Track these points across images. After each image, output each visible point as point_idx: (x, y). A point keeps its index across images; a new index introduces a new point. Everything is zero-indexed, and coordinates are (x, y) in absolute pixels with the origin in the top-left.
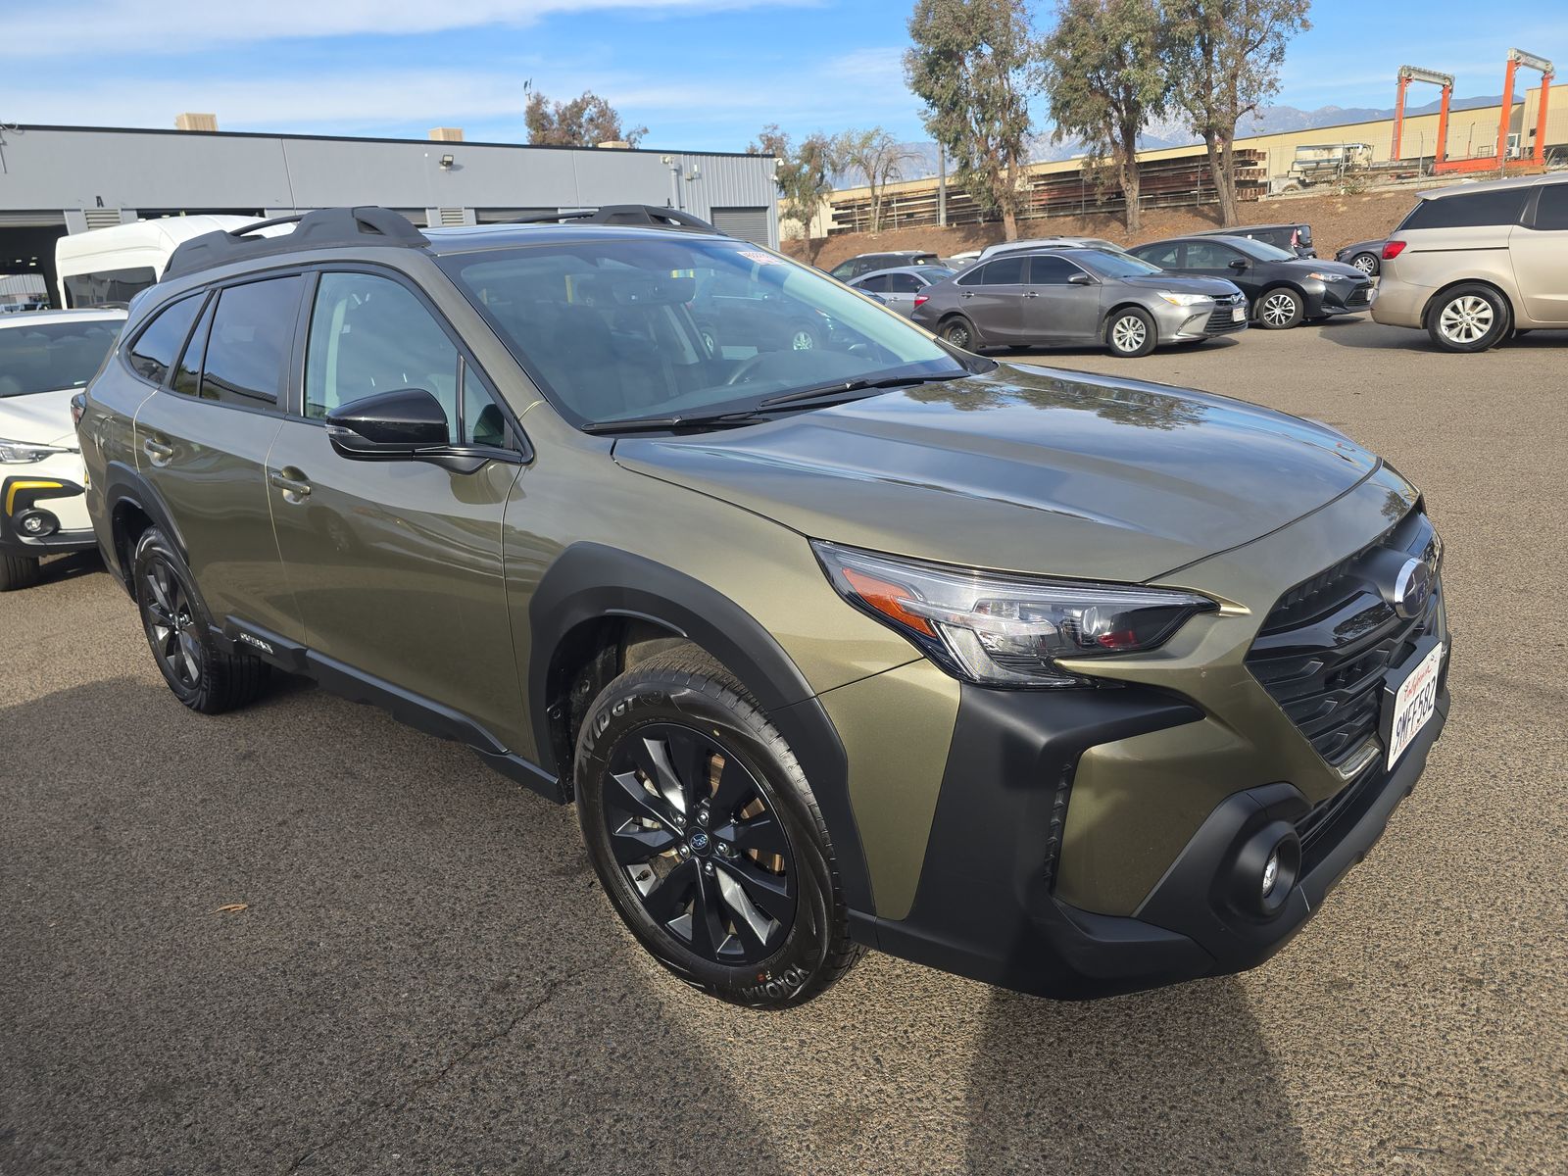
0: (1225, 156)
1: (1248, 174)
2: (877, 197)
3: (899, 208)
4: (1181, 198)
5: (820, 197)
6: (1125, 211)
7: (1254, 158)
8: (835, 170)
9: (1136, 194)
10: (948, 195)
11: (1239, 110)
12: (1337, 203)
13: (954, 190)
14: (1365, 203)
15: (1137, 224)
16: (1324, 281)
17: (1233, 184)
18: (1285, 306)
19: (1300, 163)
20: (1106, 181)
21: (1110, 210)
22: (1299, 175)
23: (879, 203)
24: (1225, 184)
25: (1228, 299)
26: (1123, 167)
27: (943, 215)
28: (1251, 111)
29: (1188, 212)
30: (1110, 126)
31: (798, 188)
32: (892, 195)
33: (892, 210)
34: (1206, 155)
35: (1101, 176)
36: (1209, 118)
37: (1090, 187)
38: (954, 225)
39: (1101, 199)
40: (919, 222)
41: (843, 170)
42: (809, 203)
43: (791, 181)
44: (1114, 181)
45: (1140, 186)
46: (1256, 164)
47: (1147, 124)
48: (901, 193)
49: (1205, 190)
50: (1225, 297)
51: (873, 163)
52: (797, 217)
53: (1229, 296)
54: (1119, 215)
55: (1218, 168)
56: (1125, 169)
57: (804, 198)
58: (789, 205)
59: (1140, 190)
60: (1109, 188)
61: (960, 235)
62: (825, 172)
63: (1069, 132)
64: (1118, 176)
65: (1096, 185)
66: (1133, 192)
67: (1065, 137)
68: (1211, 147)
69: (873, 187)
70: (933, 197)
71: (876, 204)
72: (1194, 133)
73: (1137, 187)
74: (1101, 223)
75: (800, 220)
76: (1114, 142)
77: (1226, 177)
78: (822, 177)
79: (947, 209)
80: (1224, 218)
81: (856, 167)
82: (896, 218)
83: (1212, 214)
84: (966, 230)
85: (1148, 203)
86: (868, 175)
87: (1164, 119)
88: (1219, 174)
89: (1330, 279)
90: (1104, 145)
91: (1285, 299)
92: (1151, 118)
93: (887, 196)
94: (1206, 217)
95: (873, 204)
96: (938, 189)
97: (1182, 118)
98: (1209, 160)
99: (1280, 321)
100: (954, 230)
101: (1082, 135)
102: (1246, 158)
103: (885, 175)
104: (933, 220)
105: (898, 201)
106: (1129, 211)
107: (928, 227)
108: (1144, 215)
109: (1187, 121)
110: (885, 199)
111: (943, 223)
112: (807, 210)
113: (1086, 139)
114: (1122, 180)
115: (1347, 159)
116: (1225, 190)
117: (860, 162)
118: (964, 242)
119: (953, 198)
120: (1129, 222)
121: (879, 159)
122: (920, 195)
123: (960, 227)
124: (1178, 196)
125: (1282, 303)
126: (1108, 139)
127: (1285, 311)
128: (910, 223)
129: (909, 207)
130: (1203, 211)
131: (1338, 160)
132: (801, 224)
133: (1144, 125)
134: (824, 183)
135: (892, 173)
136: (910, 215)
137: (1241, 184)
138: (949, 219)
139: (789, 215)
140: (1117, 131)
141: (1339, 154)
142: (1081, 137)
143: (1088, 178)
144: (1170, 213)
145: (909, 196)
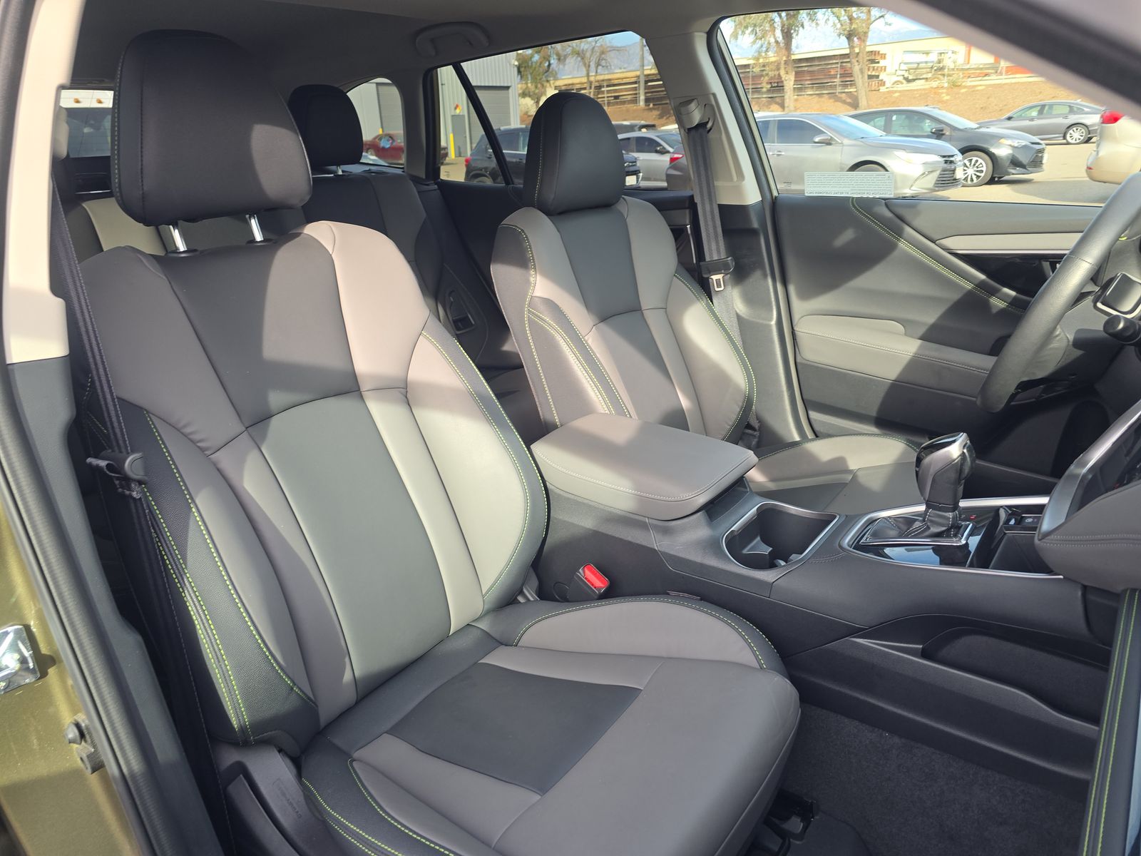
0: (861, 54)
1: (873, 70)
2: (591, 83)
3: (608, 91)
4: (823, 88)
5: (548, 81)
6: (783, 96)
7: (878, 58)
8: (559, 59)
9: (792, 83)
10: (646, 82)
11: (873, 19)
12: (942, 93)
13: (651, 78)
14: (963, 94)
15: (792, 107)
16: (1010, 145)
17: (866, 77)
18: (977, 167)
19: (905, 63)
20: (770, 73)
21: (770, 96)
22: (903, 73)
23: (593, 87)
24: (860, 76)
25: (951, 159)
26: (783, 62)
27: (642, 97)
28: (882, 19)
29: (830, 98)
30: (773, 29)
31: (531, 74)
32: (603, 80)
33: (603, 92)
34: (847, 54)
35: (767, 68)
36: (851, 24)
37: (757, 77)
38: (651, 105)
39: (766, 87)
40: (624, 103)
41: (565, 59)
42: (539, 85)
43: (525, 67)
44: (777, 73)
45: (795, 77)
46: (878, 62)
47: (803, 27)
48: (610, 80)
49: (842, 82)
50: (949, 156)
51: (588, 55)
52: (530, 96)
53: (952, 156)
54: (777, 100)
55: (856, 64)
56: (785, 63)
57: (535, 80)
58: (524, 86)
59: (795, 81)
60: (772, 78)
61: (656, 113)
62: (552, 62)
63: (743, 33)
64: (778, 69)
65: (762, 76)
66: (789, 81)
67: (740, 37)
68: (851, 47)
69: (588, 76)
70: (635, 83)
71: (591, 88)
72: (839, 35)
73: (792, 78)
74: (763, 105)
75: (532, 99)
76: (777, 42)
77: (862, 71)
78: (549, 65)
79: (646, 93)
80: (858, 104)
81: (575, 58)
82: (606, 99)
83: (849, 100)
84: (660, 108)
85: (799, 90)
86: (585, 64)
87: (817, 24)
88: (856, 68)
89: (1016, 145)
90: (769, 43)
91: (977, 161)
92: (806, 23)
93: (598, 81)
94: (844, 102)
95: (588, 88)
96: (638, 77)
97: (830, 23)
98: (849, 57)
99: (972, 180)
100: (651, 110)
101: (753, 36)
102: (874, 58)
103: (598, 65)
104: (635, 101)
105: (608, 86)
106: (786, 97)
107: (630, 106)
108: (796, 100)
109: (834, 25)
110: (597, 84)
111: (642, 103)
112: (537, 91)
113: (756, 39)
114: (782, 72)
115: (939, 62)
116: (861, 81)
117: (578, 54)
118: (659, 118)
119: (650, 84)
120: (786, 105)
121: (592, 52)
122: (625, 81)
123: (656, 107)
124: (821, 86)
125: (974, 165)
126: (772, 40)
127: (977, 171)
128: (617, 103)
129: (615, 91)
130: (841, 98)
131: (933, 62)
132: (533, 102)
133: (801, 28)
134: (550, 70)
135: (603, 63)
136: (616, 97)
137: (870, 77)
138: (647, 100)
139: (524, 95)
140: (779, 34)
141: (933, 57)
142: (752, 37)
143: (757, 70)
144: (816, 99)
145: (616, 82)
